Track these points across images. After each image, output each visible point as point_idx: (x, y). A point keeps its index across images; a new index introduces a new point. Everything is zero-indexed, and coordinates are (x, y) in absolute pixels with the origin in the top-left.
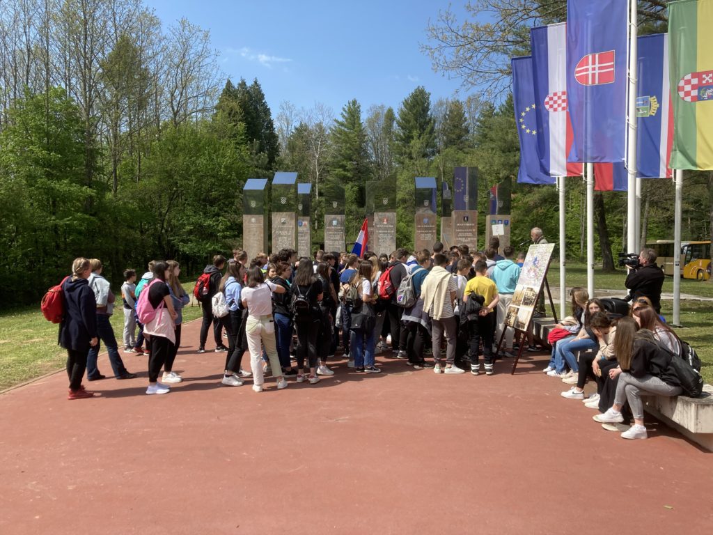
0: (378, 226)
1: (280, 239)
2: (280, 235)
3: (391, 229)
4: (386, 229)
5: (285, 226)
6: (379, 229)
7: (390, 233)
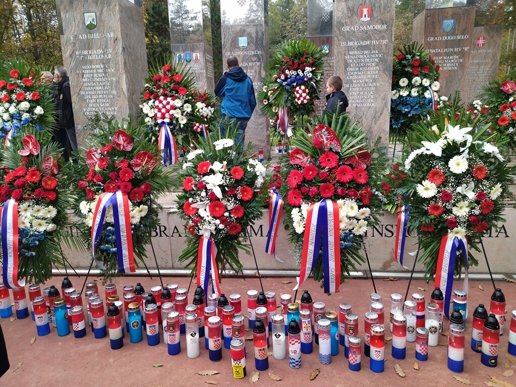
0: (346, 29)
1: (87, 70)
2: (85, 61)
3: (380, 34)
4: (367, 36)
5: (96, 36)
6: (348, 37)
7: (379, 47)
